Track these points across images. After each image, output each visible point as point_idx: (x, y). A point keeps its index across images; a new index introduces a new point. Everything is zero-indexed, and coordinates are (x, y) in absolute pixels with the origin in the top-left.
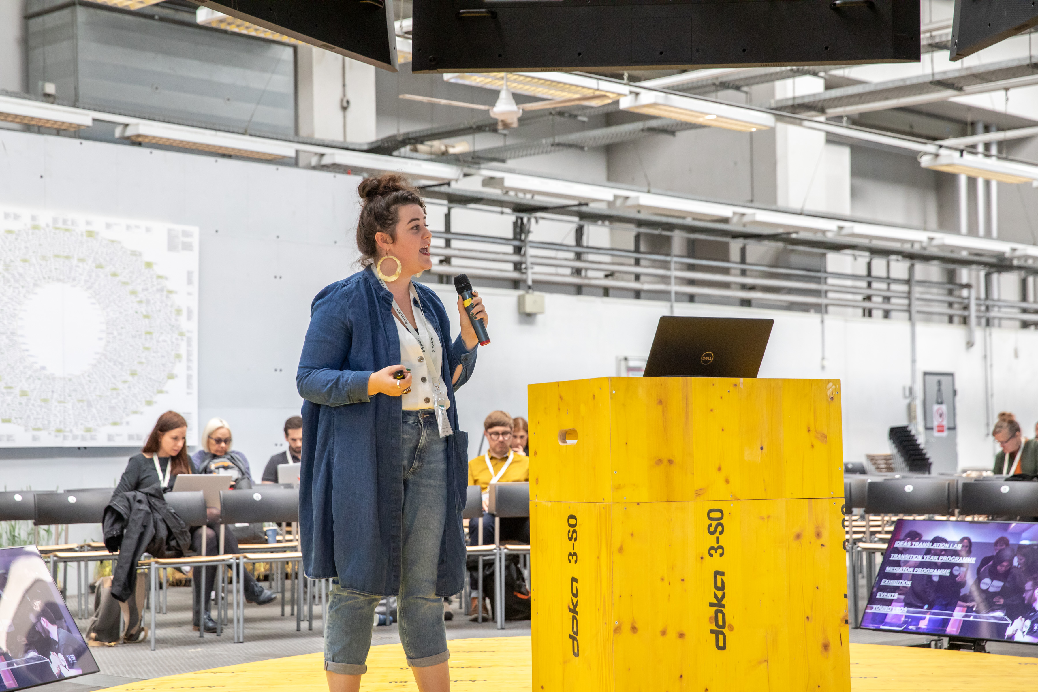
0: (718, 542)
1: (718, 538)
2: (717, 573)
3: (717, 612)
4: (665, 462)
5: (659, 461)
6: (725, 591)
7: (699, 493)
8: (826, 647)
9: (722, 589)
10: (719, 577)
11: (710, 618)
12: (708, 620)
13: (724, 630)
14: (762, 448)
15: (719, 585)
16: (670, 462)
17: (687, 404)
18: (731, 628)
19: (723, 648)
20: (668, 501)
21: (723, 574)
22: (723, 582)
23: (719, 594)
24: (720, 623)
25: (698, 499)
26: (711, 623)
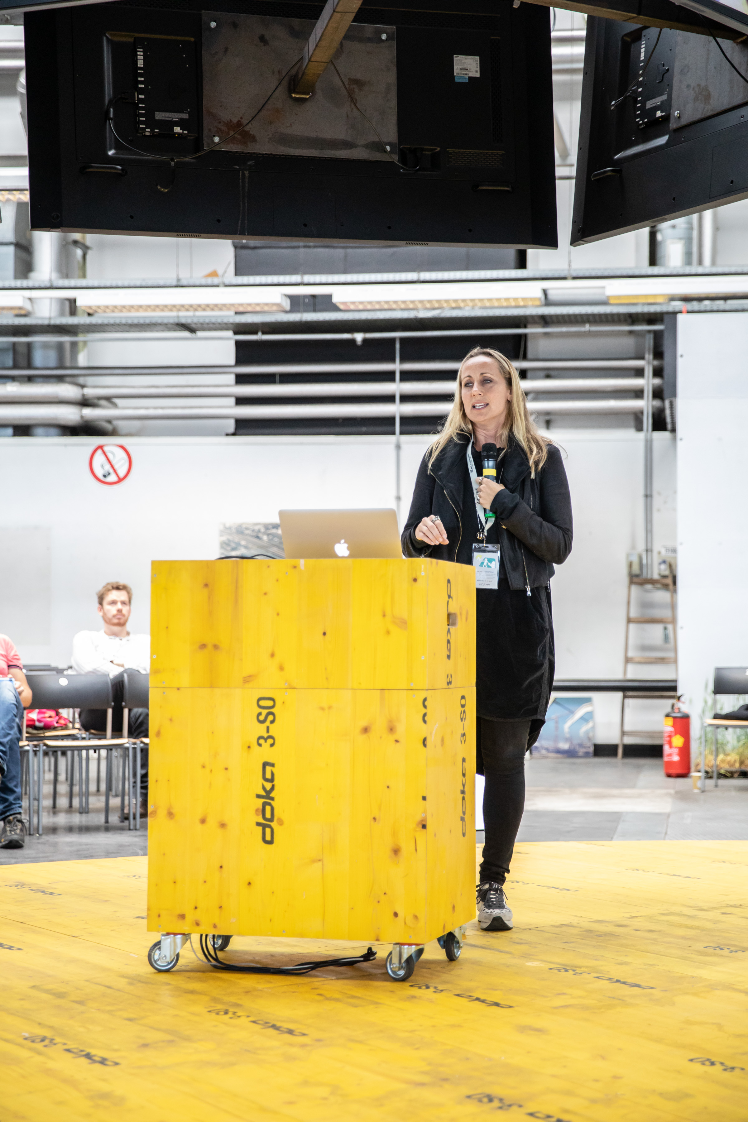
0: (268, 731)
1: (268, 728)
2: (265, 765)
3: (264, 805)
4: (210, 647)
5: (203, 646)
6: (275, 783)
7: (247, 680)
8: (396, 851)
9: (272, 780)
10: (268, 769)
11: (257, 810)
12: (254, 812)
13: (272, 824)
14: (324, 634)
15: (268, 776)
16: (216, 647)
17: (237, 587)
18: (281, 822)
19: (271, 842)
20: (212, 687)
21: (273, 765)
22: (273, 774)
23: (268, 785)
24: (268, 815)
25: (247, 685)
26: (257, 815)
